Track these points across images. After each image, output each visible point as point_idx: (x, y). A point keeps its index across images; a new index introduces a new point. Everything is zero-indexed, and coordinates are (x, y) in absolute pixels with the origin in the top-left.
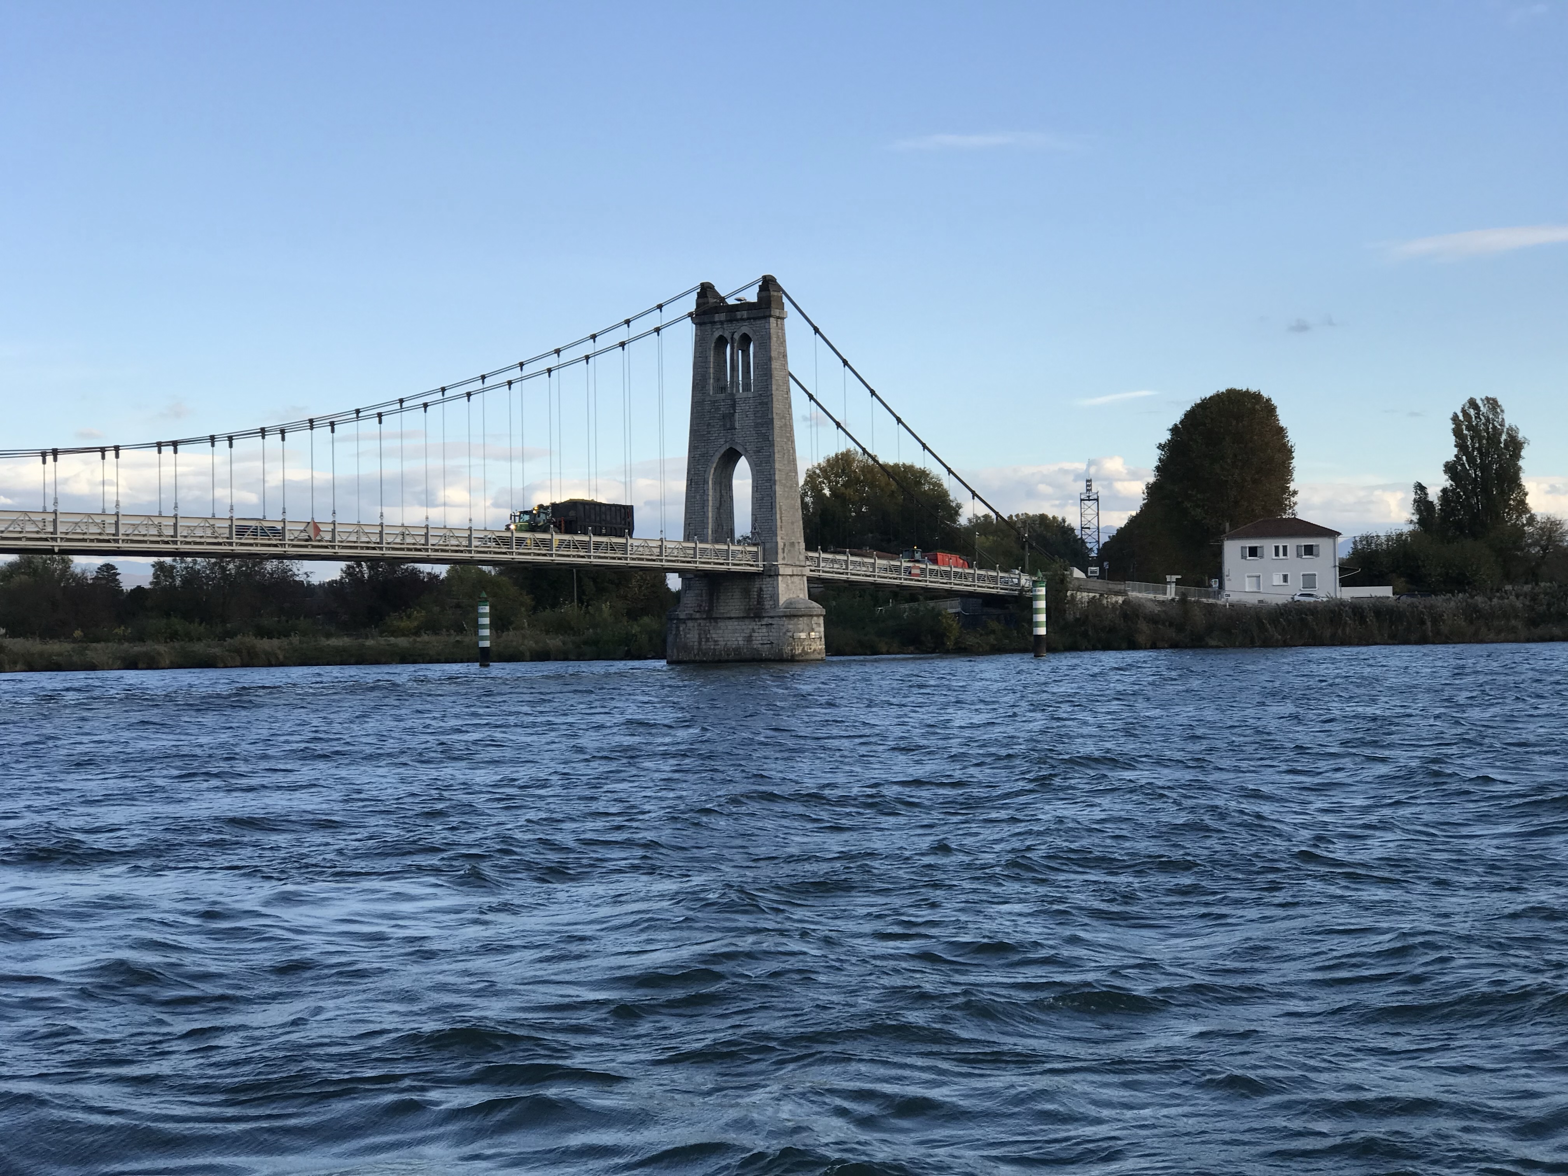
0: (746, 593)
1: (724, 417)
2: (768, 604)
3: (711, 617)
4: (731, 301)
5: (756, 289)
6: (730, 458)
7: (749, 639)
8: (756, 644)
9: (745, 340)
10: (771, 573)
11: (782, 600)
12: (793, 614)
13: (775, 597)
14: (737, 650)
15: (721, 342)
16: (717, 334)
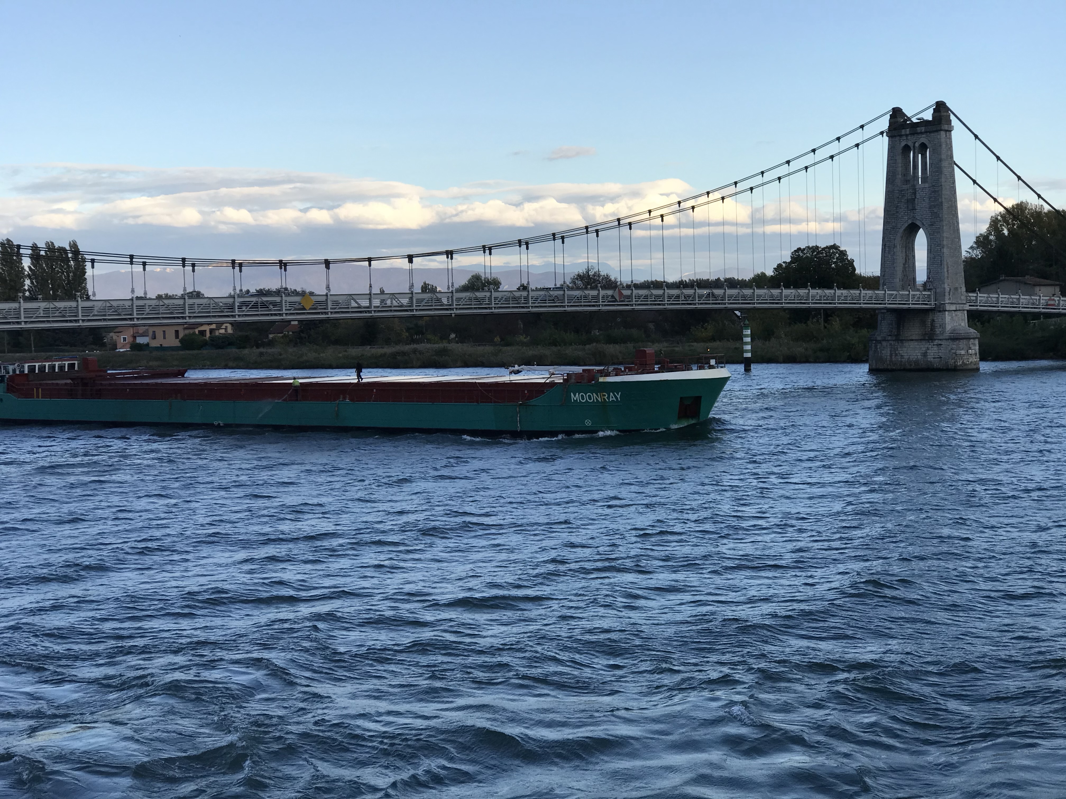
0: (923, 323)
1: (908, 201)
2: (938, 331)
3: (899, 338)
4: (914, 120)
5: (931, 111)
6: (913, 229)
7: (925, 354)
8: (930, 358)
9: (923, 147)
10: (940, 309)
11: (948, 327)
12: (956, 338)
13: (943, 326)
14: (917, 362)
15: (907, 149)
16: (903, 144)
